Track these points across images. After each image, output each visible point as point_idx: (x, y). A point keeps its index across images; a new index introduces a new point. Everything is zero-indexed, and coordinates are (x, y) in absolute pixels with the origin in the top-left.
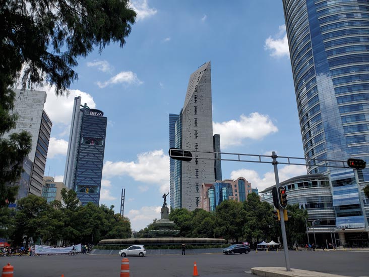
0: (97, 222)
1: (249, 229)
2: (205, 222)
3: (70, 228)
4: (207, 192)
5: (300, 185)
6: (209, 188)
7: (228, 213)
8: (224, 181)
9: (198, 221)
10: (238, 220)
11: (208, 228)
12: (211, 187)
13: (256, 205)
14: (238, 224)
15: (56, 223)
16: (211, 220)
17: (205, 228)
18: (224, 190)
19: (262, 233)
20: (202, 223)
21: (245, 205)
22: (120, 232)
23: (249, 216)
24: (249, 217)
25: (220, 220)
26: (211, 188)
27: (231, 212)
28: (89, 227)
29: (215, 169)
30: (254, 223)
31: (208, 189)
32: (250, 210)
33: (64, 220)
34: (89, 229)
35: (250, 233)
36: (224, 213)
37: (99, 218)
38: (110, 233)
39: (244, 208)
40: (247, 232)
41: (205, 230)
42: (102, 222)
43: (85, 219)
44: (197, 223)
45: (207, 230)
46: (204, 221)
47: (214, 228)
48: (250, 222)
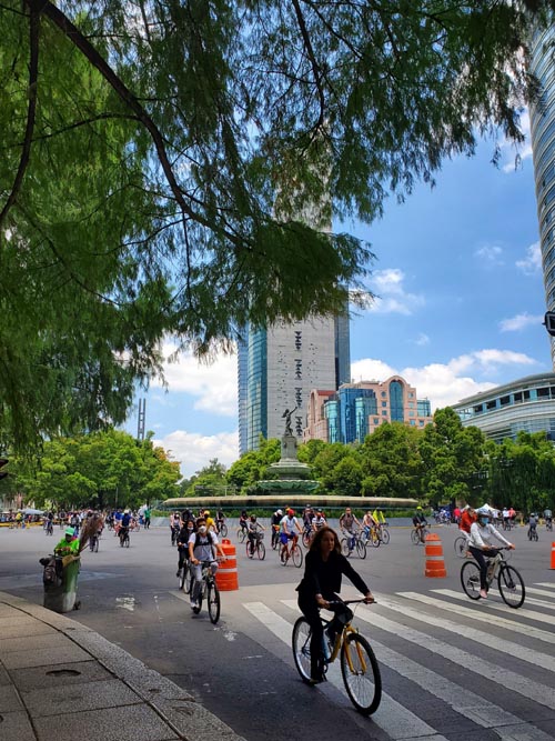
0: (127, 465)
1: (438, 481)
2: (343, 467)
3: (77, 477)
4: (322, 408)
5: (542, 393)
6: (327, 398)
7: (392, 448)
8: (359, 385)
9: (327, 464)
10: (413, 463)
11: (349, 477)
12: (332, 396)
13: (454, 433)
14: (412, 471)
15: (51, 467)
16: (354, 462)
17: (341, 479)
18: (359, 404)
19: (466, 490)
20: (338, 468)
21: (428, 433)
22: (167, 484)
23: (439, 455)
24: (438, 458)
25: (375, 462)
26: (330, 399)
27: (398, 447)
28: (113, 474)
29: (337, 360)
30: (450, 469)
31: (325, 401)
32: (439, 442)
33: (64, 459)
34: (112, 479)
35: (440, 488)
36: (384, 449)
37: (132, 457)
38: (149, 485)
39: (426, 439)
40: (433, 487)
41: (343, 481)
42: (136, 465)
43: (103, 457)
44: (325, 468)
45: (347, 481)
46: (341, 463)
47: (361, 479)
48: (441, 468)
